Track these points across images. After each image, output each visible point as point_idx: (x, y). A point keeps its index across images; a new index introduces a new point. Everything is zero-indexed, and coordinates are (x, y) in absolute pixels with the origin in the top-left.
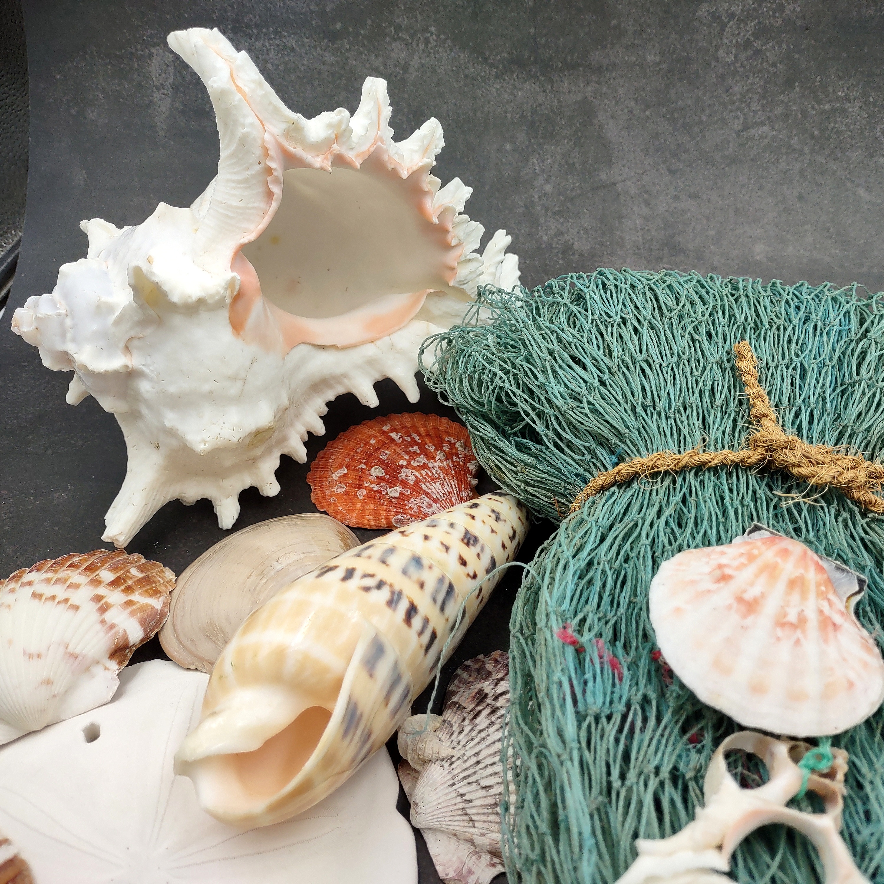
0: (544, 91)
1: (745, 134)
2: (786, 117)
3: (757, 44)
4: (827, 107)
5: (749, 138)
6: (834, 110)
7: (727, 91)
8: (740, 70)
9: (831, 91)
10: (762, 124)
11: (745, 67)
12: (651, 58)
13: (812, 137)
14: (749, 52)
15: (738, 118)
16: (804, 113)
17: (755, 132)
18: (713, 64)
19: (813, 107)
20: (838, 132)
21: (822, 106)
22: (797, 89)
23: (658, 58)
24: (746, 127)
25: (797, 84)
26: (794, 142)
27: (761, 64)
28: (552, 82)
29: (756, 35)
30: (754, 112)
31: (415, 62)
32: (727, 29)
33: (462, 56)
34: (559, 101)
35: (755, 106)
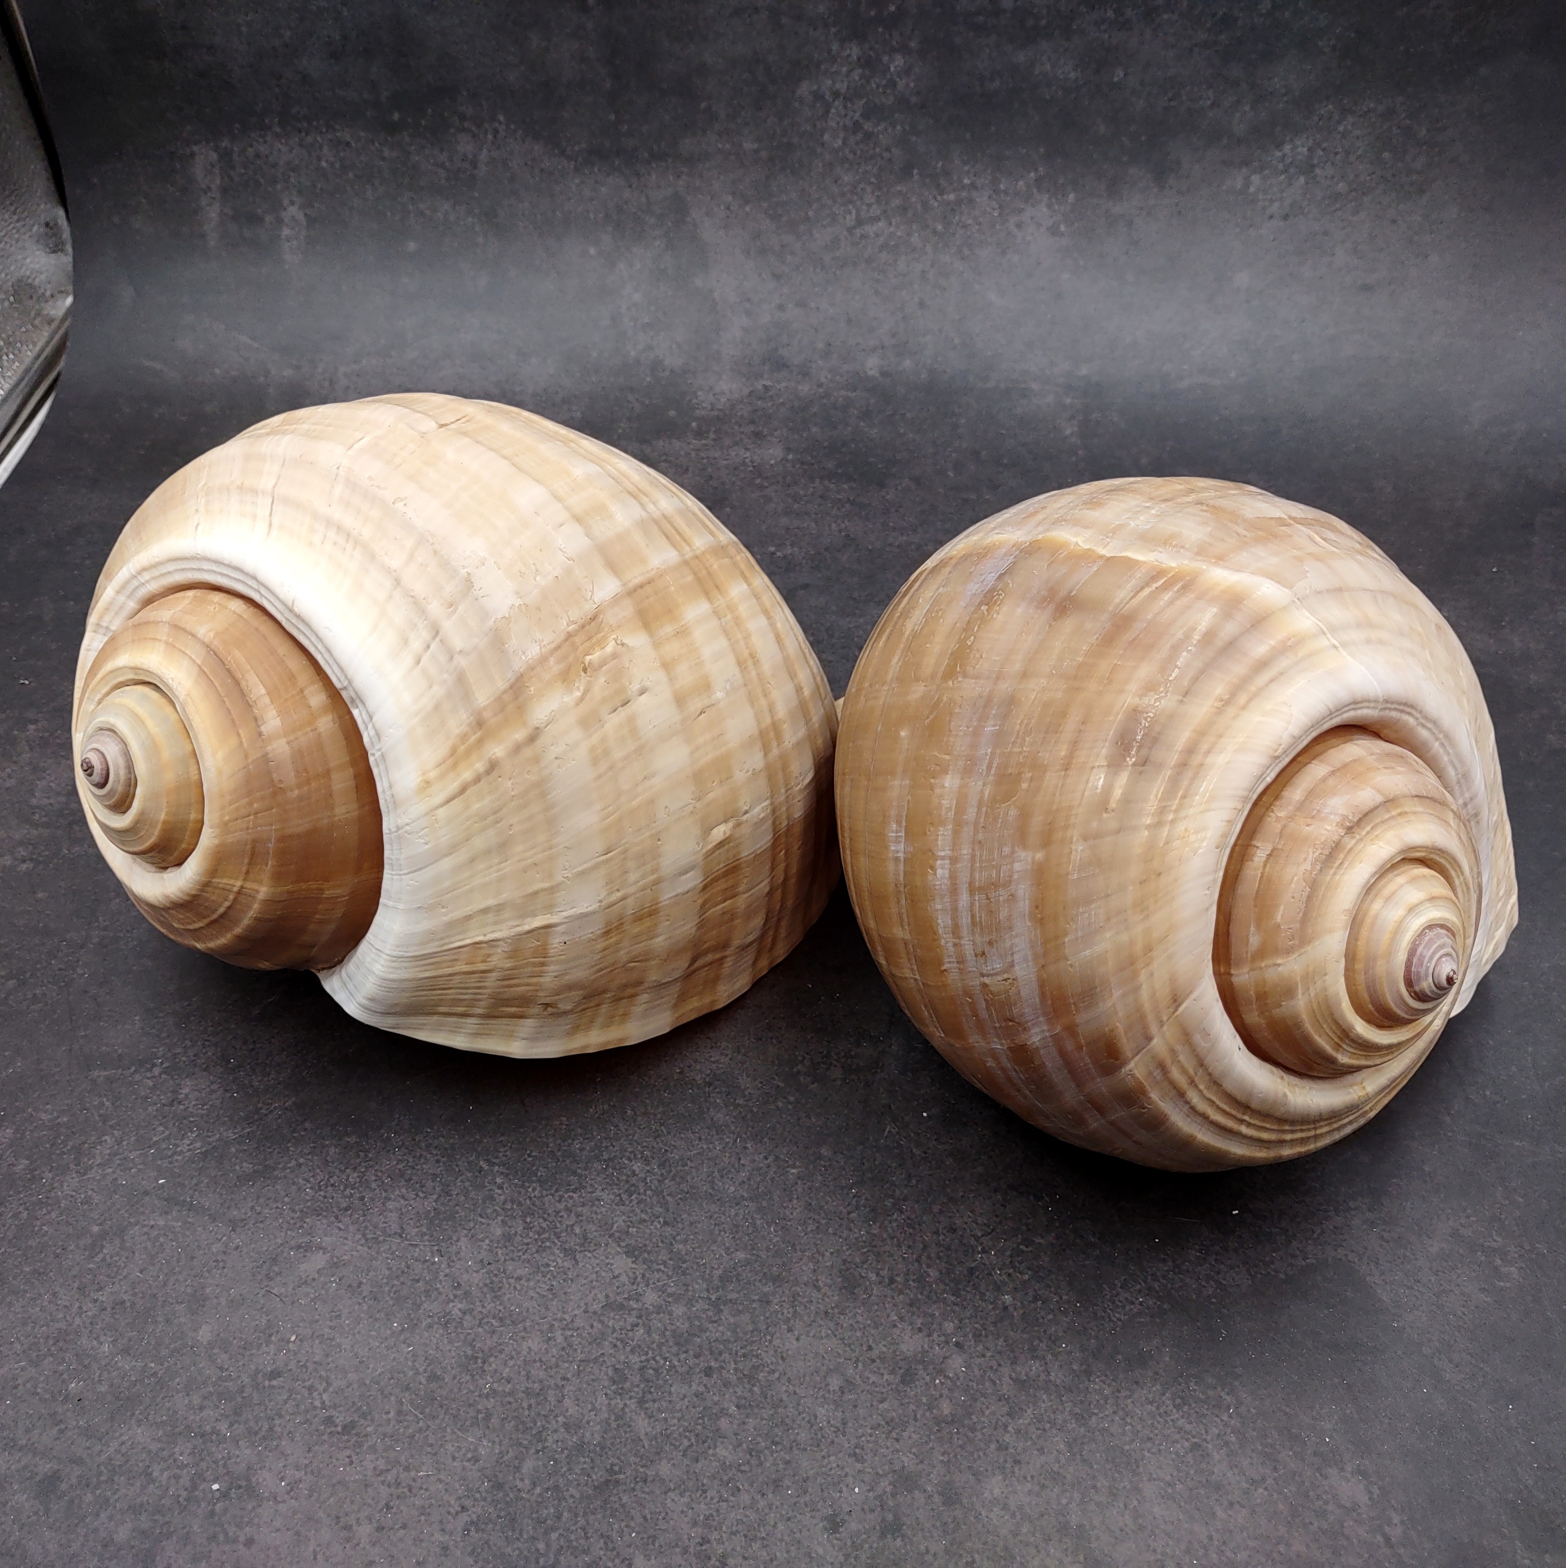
0: (630, 186)
1: (858, 232)
2: (904, 209)
3: (867, 126)
4: (952, 197)
5: (863, 237)
6: (959, 202)
7: (836, 182)
8: (851, 156)
9: (955, 179)
10: (878, 219)
11: (855, 154)
12: (749, 145)
13: (935, 232)
14: (860, 136)
15: (850, 213)
16: (925, 204)
17: (870, 229)
18: (819, 150)
19: (935, 198)
20: (965, 227)
21: (945, 197)
22: (916, 177)
23: (756, 146)
24: (860, 222)
25: (915, 171)
26: (915, 239)
27: (874, 149)
28: (638, 175)
29: (866, 116)
30: (869, 205)
31: (484, 156)
32: (833, 111)
33: (536, 147)
34: (648, 198)
35: (869, 198)
